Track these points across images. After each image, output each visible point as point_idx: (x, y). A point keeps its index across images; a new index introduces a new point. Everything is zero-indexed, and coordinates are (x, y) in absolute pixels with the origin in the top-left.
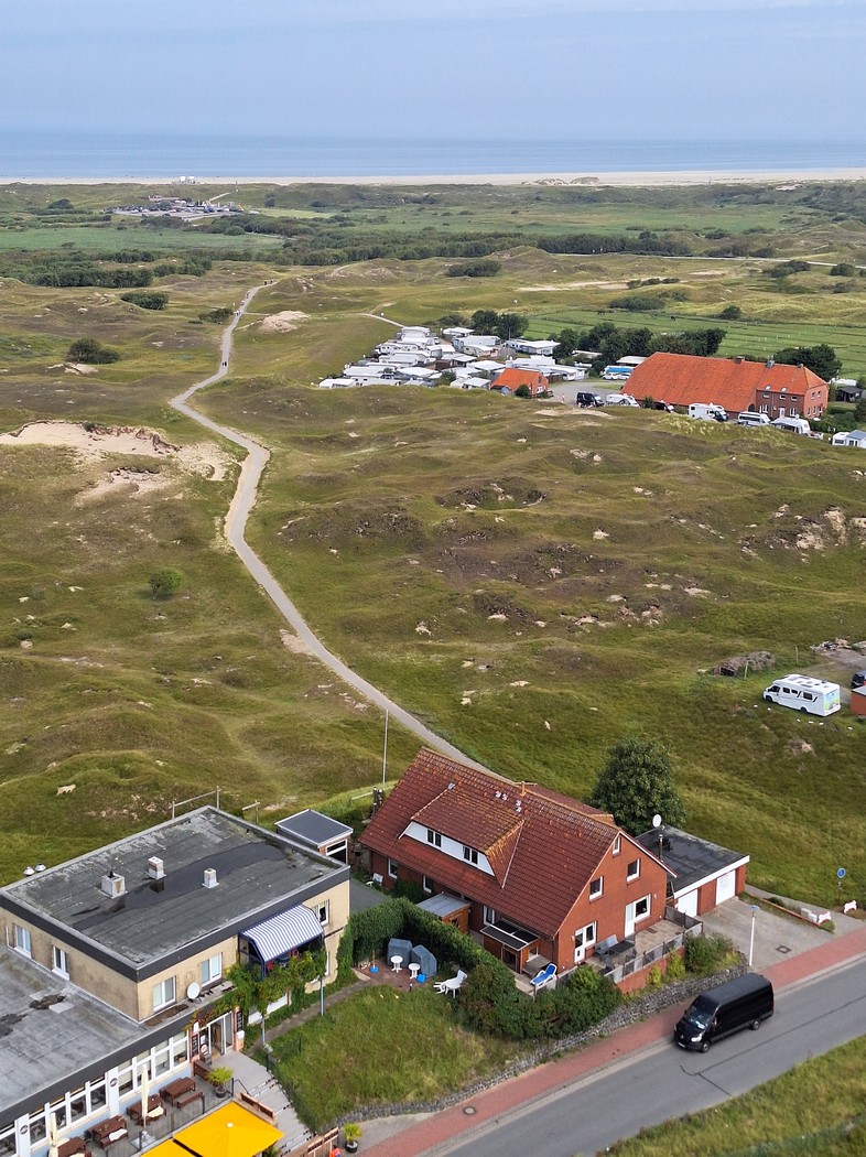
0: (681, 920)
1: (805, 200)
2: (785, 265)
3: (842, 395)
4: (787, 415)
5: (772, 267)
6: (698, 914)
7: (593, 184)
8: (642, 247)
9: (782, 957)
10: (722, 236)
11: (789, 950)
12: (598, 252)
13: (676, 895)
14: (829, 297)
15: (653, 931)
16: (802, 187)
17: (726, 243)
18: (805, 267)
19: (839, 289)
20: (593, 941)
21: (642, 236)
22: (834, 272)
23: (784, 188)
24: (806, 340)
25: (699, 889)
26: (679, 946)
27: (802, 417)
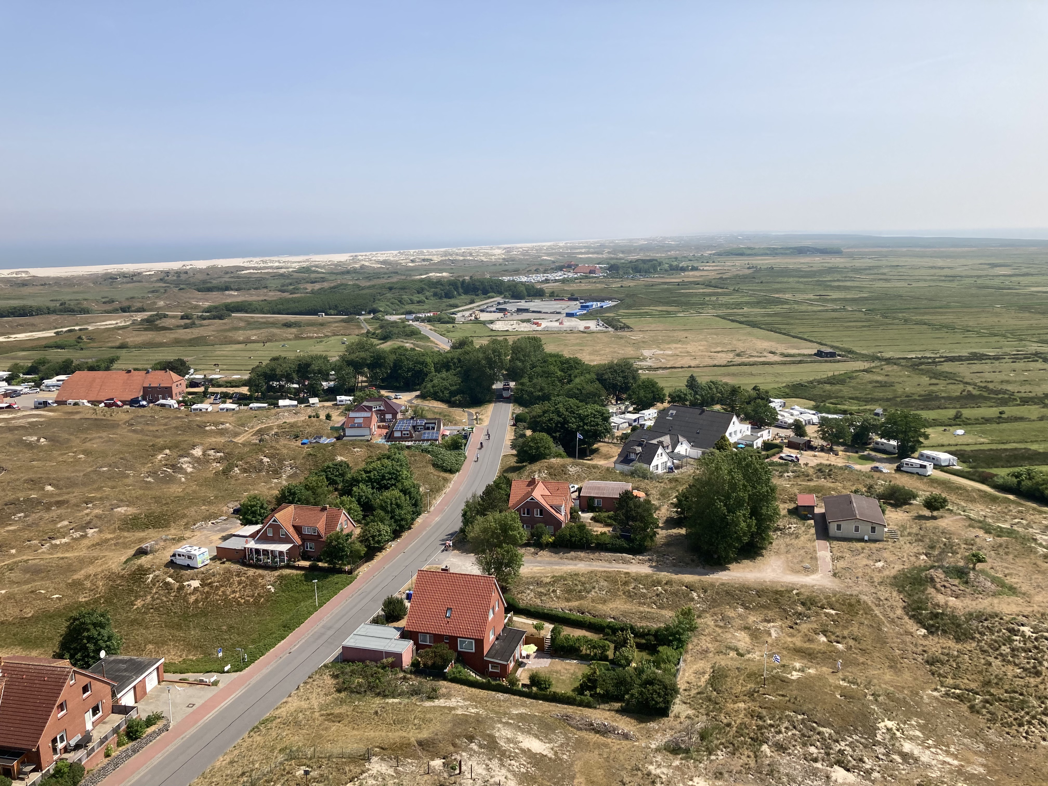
0: (125, 710)
1: (161, 280)
2: (153, 315)
3: (193, 384)
4: (163, 399)
5: (146, 317)
6: (136, 702)
7: (24, 275)
8: (61, 311)
9: (190, 710)
10: (113, 302)
11: (194, 705)
12: (32, 315)
13: (119, 696)
14: (182, 331)
15: (105, 723)
16: (157, 273)
17: (116, 305)
18: (165, 316)
19: (186, 327)
20: (65, 743)
21: (61, 304)
22: (182, 318)
23: (148, 273)
24: (170, 355)
25: (134, 687)
26: (124, 727)
27: (172, 398)
